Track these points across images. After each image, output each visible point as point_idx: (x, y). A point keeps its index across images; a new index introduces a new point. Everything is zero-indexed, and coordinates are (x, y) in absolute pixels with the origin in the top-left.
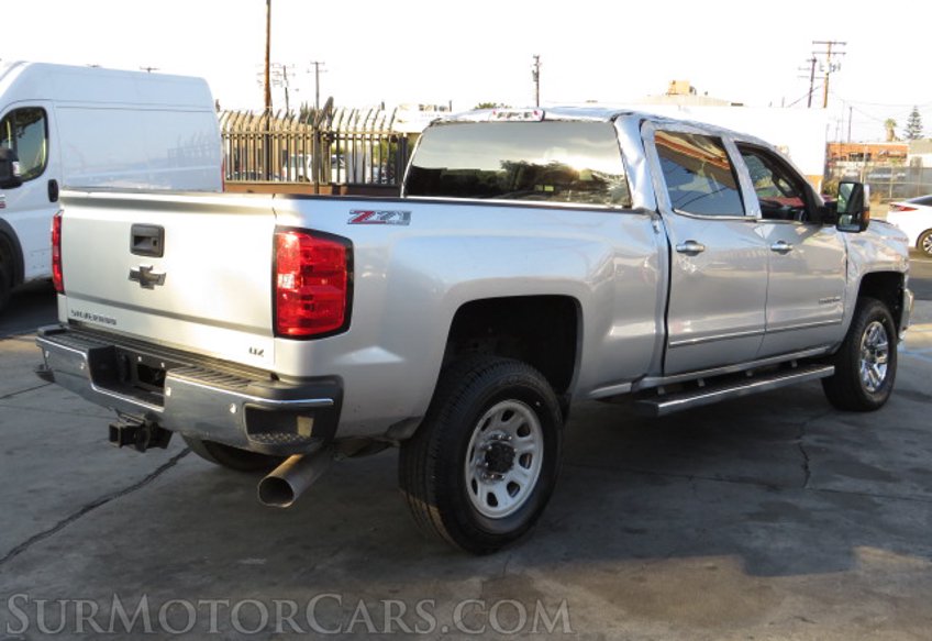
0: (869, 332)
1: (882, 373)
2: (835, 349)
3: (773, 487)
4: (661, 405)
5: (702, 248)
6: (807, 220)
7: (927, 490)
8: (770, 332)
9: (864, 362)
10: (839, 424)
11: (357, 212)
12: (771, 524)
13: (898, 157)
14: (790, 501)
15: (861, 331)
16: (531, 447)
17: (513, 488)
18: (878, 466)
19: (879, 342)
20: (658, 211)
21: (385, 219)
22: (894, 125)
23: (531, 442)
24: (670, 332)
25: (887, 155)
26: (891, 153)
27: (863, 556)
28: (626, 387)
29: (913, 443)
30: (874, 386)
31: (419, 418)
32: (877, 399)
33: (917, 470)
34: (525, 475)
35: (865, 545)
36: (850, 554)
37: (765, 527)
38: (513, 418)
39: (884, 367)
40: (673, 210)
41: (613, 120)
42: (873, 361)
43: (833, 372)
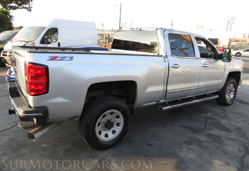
0: (229, 87)
1: (232, 96)
2: (219, 91)
3: (194, 131)
4: (164, 108)
5: (179, 66)
6: (214, 58)
7: (240, 137)
8: (200, 88)
9: (227, 94)
10: (218, 110)
11: (51, 57)
12: (189, 146)
13: (245, 41)
14: (198, 137)
15: (227, 86)
16: (120, 121)
17: (114, 132)
18: (226, 126)
19: (232, 89)
20: (166, 56)
21: (62, 59)
22: (245, 35)
23: (120, 120)
24: (168, 89)
25: (243, 41)
26: (244, 40)
27: (215, 164)
28: (155, 103)
29: (238, 118)
30: (229, 100)
31: (78, 116)
32: (230, 103)
33: (237, 128)
34: (118, 129)
35: (217, 159)
36: (211, 163)
37: (187, 148)
38: (113, 114)
39: (233, 95)
40: (171, 55)
41: (157, 30)
42: (230, 93)
43: (218, 97)
